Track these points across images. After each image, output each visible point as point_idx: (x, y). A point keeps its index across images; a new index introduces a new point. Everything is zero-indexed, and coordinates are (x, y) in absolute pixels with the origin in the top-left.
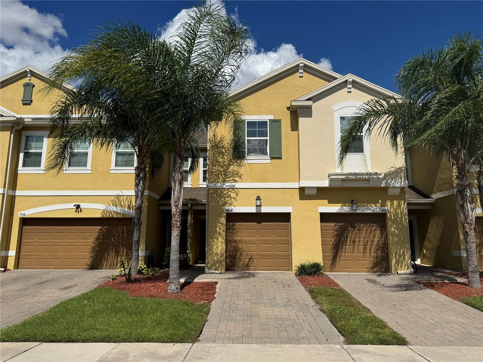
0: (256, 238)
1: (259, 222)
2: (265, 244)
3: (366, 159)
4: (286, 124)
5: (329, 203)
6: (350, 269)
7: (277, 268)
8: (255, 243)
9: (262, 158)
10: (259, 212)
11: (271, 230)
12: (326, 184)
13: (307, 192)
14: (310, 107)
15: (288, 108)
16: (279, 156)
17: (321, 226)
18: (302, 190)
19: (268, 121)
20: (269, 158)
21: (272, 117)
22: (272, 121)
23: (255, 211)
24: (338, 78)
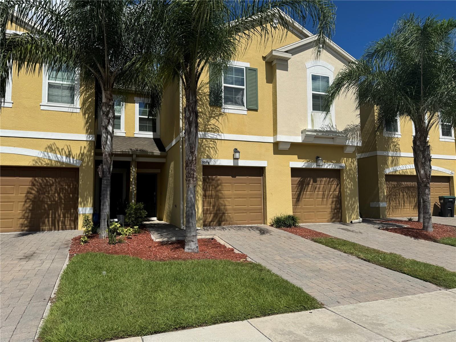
0: (231, 192)
1: (234, 176)
2: (240, 198)
3: (332, 118)
4: (262, 75)
5: (299, 158)
6: (312, 220)
7: (250, 221)
8: (230, 197)
9: (239, 109)
10: (236, 165)
11: (245, 184)
12: (299, 139)
13: (281, 147)
14: (286, 60)
15: (264, 58)
16: (254, 107)
17: (292, 180)
18: (276, 144)
19: (245, 68)
20: (246, 109)
21: (248, 65)
22: (248, 69)
23: (232, 164)
24: (309, 37)
